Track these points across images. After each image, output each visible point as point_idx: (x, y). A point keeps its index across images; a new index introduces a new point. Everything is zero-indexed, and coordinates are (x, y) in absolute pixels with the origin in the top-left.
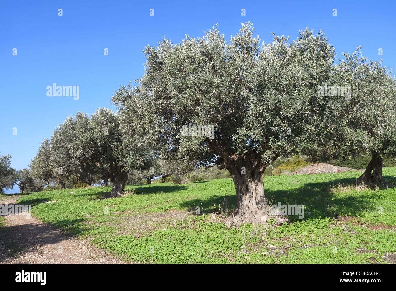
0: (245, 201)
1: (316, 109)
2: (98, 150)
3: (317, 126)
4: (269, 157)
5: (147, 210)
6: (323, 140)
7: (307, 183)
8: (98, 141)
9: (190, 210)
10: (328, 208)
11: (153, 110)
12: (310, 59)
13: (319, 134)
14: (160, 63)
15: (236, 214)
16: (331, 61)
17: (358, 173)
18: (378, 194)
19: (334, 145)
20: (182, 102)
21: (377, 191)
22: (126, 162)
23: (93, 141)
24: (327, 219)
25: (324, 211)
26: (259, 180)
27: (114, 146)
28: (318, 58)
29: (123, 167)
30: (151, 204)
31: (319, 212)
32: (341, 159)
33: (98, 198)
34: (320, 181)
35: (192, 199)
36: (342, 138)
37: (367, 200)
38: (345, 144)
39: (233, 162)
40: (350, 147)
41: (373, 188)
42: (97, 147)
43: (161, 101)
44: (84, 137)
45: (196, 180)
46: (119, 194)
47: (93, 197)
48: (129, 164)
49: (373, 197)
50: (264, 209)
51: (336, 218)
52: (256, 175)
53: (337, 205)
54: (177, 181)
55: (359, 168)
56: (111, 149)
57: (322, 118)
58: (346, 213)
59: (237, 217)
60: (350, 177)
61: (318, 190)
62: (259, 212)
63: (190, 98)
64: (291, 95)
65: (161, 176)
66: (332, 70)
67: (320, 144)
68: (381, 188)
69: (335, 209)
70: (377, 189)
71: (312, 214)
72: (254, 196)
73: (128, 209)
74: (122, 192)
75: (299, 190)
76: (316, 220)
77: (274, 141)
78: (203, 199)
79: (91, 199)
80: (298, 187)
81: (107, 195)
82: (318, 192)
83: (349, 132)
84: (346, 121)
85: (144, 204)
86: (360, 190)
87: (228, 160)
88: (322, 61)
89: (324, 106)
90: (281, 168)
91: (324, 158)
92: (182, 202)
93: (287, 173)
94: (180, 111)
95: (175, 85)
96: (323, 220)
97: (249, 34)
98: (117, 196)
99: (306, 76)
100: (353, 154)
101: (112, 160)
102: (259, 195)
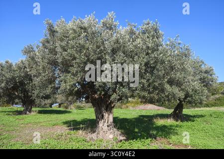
0: (101, 124)
1: (149, 70)
2: (16, 84)
3: (148, 80)
4: (116, 98)
5: (42, 124)
6: (151, 90)
7: (141, 114)
8: (17, 78)
9: (68, 127)
10: (151, 132)
11: (46, 61)
12: (148, 37)
13: (149, 86)
14: (54, 31)
15: (94, 132)
16: (161, 39)
17: (170, 111)
18: (180, 125)
19: (158, 94)
20: (63, 57)
21: (179, 123)
22: (34, 93)
23: (13, 78)
24: (149, 139)
25: (148, 134)
26: (111, 112)
27: (27, 83)
28: (153, 36)
29: (32, 96)
30: (46, 121)
31: (145, 135)
32: (161, 103)
33: (14, 114)
34: (148, 114)
35: (72, 119)
36: (163, 90)
37: (174, 128)
38: (164, 94)
39: (95, 99)
40: (167, 96)
41: (177, 121)
42: (16, 82)
43: (52, 55)
44: (8, 76)
45: (79, 108)
46: (28, 113)
47: (11, 113)
48: (36, 95)
49: (177, 126)
50: (111, 131)
51: (155, 139)
52: (109, 108)
53: (156, 130)
54: (66, 107)
55: (169, 108)
56: (25, 85)
57: (152, 75)
58: (161, 136)
59: (94, 134)
60: (165, 113)
61: (146, 119)
62: (109, 132)
63: (69, 55)
64: (133, 58)
65: (58, 104)
66: (161, 45)
67: (150, 93)
68: (182, 121)
69: (155, 132)
70: (179, 121)
71: (141, 136)
72: (106, 122)
73: (30, 123)
74: (30, 111)
75: (136, 119)
76: (143, 140)
77: (119, 88)
78: (78, 120)
79: (9, 114)
80: (135, 117)
81: (20, 113)
82: (146, 121)
83: (167, 86)
84: (166, 80)
85: (42, 120)
86: (170, 122)
87: (92, 97)
88: (155, 39)
89: (154, 68)
90: (127, 105)
91: (151, 101)
92: (65, 121)
93: (131, 108)
94: (62, 63)
95: (61, 46)
96: (147, 140)
97: (112, 19)
98: (26, 114)
99: (144, 47)
100: (169, 100)
101: (25, 92)
102: (110, 121)
